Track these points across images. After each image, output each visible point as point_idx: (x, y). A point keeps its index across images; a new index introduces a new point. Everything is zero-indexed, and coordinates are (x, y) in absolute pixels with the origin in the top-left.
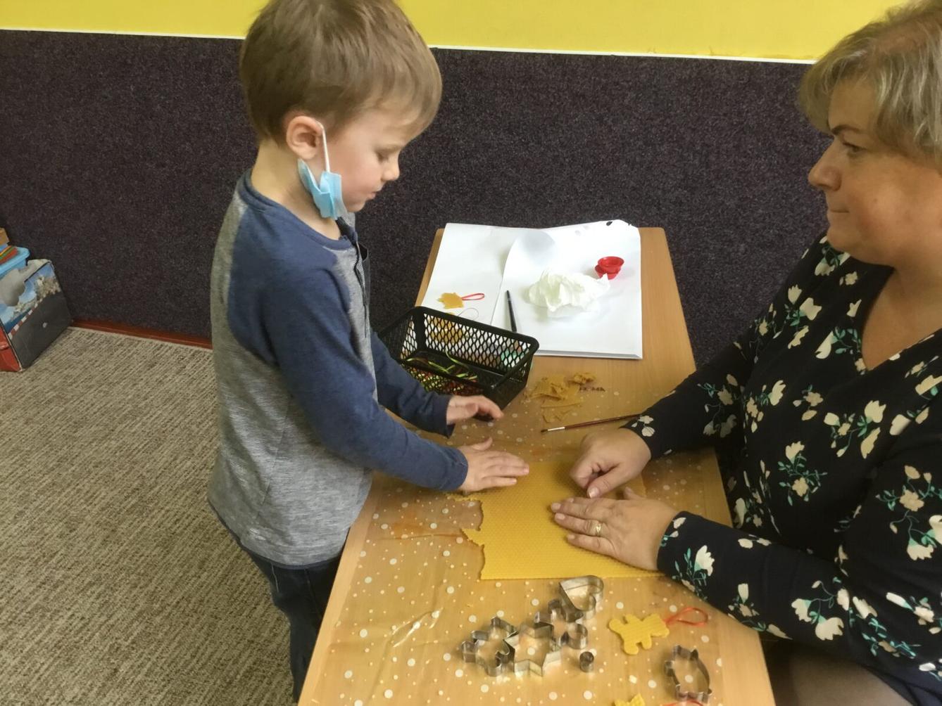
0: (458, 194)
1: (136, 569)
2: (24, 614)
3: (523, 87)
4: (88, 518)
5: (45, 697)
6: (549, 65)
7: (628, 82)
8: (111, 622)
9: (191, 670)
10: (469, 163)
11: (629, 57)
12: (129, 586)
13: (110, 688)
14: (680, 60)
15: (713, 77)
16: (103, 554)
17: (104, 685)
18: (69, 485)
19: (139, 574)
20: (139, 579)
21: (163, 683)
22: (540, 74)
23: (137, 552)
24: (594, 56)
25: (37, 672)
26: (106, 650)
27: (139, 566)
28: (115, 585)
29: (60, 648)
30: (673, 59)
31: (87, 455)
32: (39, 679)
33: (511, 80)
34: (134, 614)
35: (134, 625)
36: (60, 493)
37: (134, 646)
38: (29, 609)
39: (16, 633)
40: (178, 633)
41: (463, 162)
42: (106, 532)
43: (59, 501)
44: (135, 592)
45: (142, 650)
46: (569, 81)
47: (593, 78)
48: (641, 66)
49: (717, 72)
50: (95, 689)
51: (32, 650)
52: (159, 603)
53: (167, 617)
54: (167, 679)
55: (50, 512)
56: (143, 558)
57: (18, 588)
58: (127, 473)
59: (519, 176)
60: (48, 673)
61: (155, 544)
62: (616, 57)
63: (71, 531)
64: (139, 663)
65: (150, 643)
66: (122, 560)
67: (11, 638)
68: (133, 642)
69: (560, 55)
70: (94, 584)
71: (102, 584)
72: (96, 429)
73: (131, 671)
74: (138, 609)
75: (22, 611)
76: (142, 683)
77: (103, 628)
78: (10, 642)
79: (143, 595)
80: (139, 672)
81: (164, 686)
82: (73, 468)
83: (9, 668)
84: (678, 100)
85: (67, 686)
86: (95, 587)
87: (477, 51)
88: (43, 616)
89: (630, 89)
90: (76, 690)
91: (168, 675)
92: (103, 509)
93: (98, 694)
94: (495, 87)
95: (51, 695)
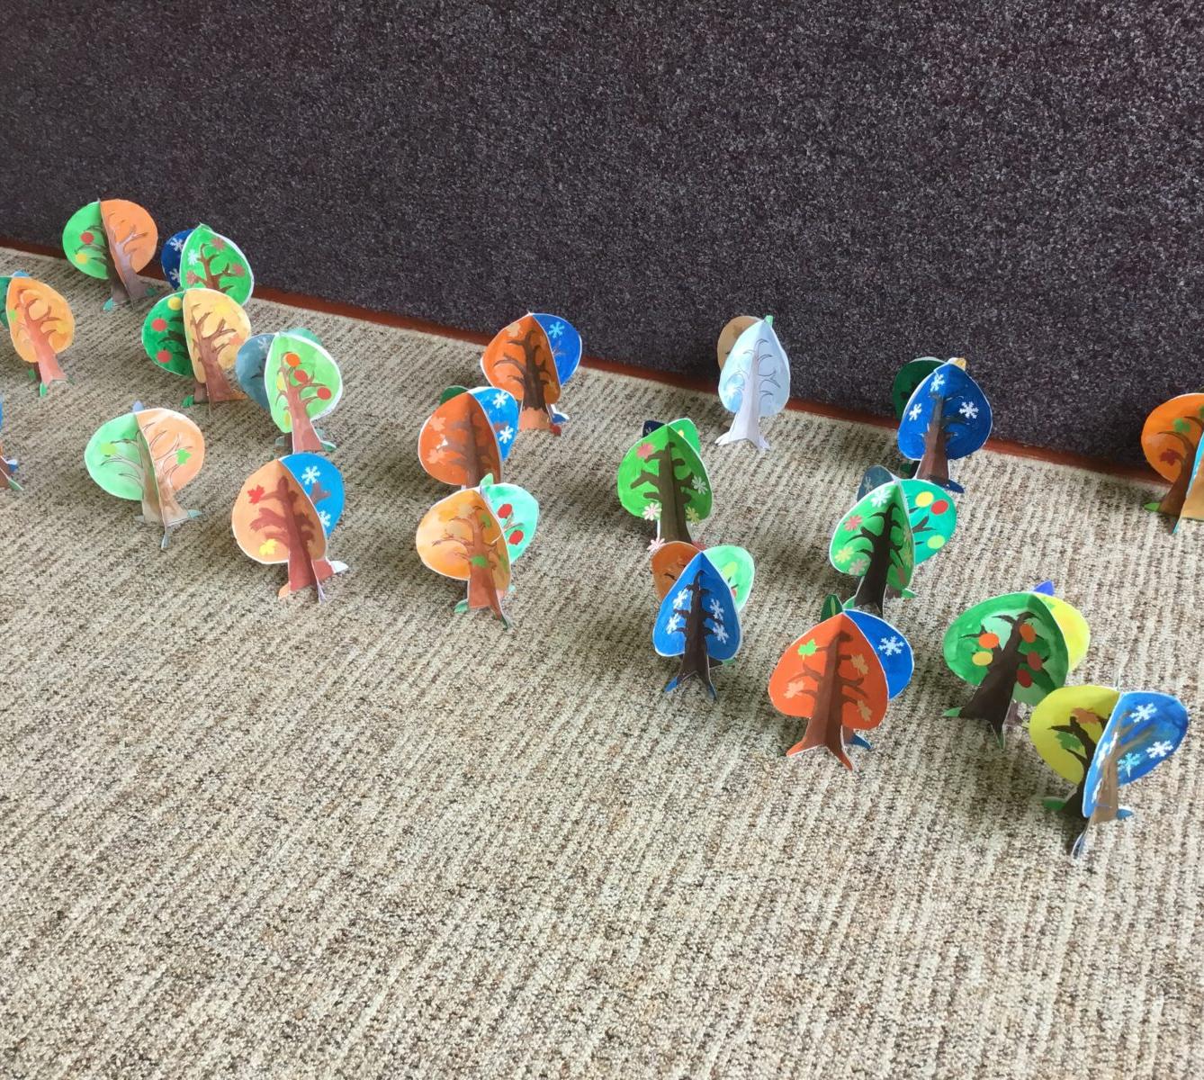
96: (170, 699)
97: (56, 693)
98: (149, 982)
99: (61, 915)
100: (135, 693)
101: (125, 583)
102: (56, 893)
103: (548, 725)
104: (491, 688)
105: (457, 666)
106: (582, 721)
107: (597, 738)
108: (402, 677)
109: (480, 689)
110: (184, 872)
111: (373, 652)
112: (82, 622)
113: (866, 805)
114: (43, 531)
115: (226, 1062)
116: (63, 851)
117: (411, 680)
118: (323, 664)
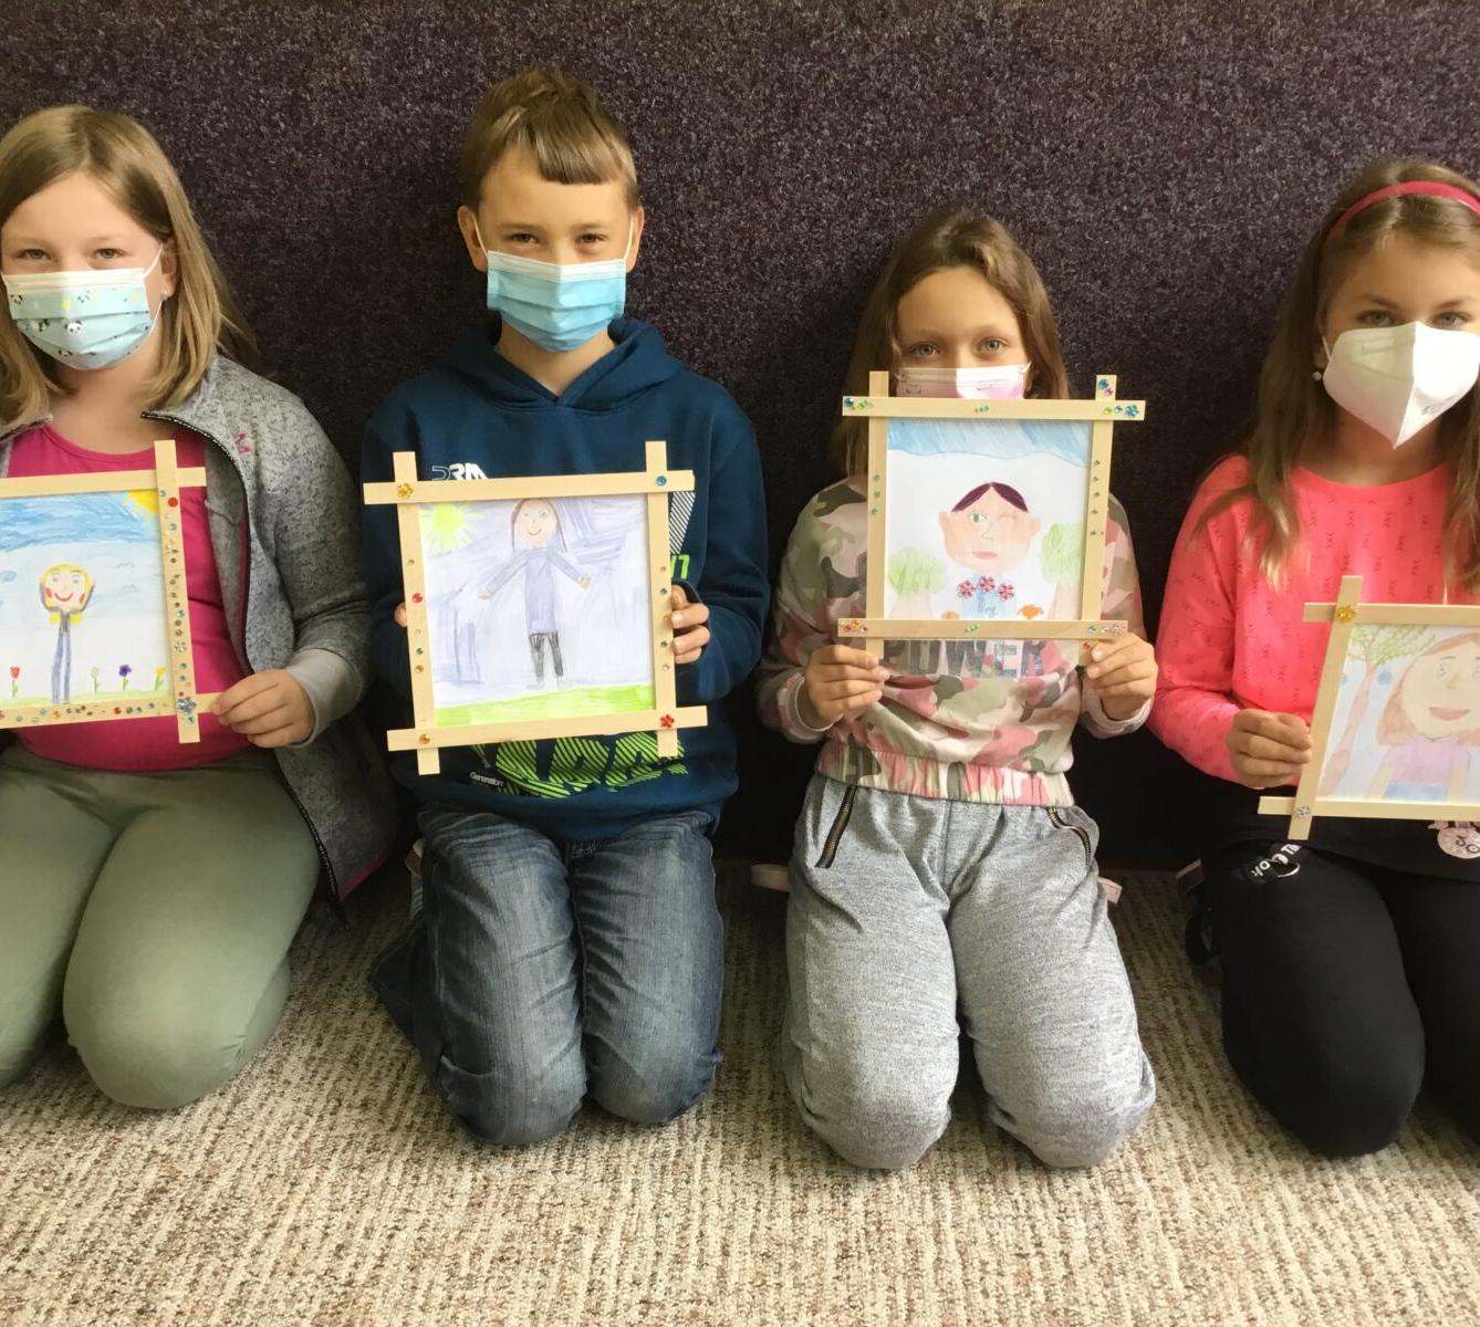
101: (172, 1236)
103: (915, 1269)
104: (809, 1242)
105: (745, 1229)
106: (955, 1256)
107: (989, 1268)
108: (678, 1260)
109: (795, 1248)
111: (614, 1239)
113: (1351, 1261)
117: (694, 1260)
118: (554, 1272)
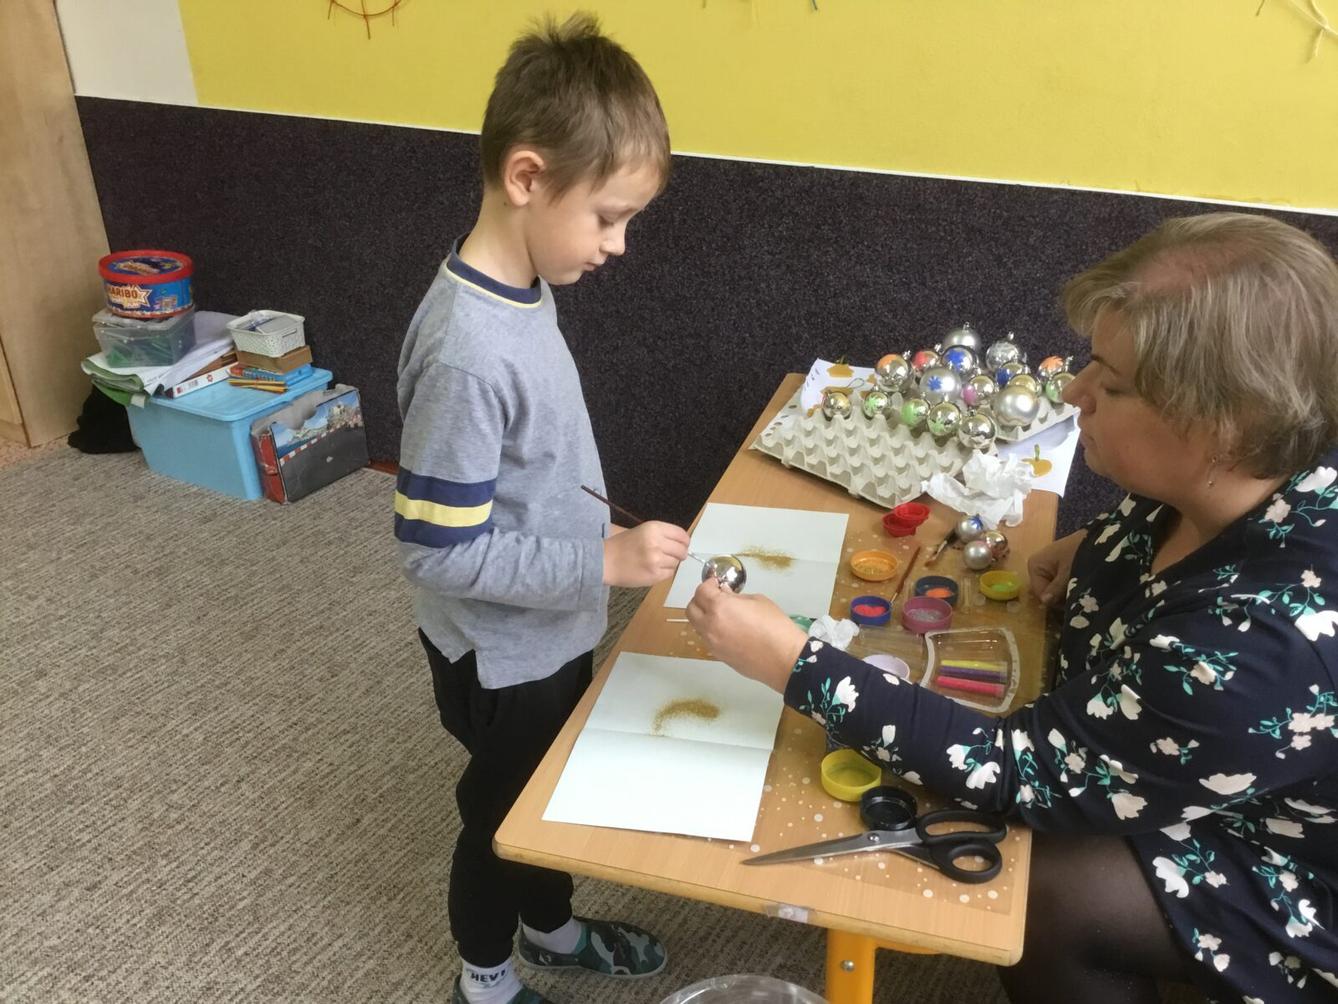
0: (821, 340)
1: (397, 724)
2: (270, 751)
3: (909, 216)
4: (353, 665)
5: (280, 835)
6: (941, 191)
7: (1034, 217)
8: (361, 772)
9: (439, 833)
10: (838, 304)
11: (1037, 188)
12: (386, 739)
13: (349, 837)
14: (1098, 195)
15: (1138, 217)
16: (363, 703)
17: (343, 833)
18: (338, 630)
19: (399, 729)
20: (398, 734)
21: (406, 841)
22: (931, 203)
23: (400, 707)
24: (996, 184)
25: (275, 809)
26: (352, 798)
27: (400, 721)
28: (371, 737)
29: (303, 789)
30: (1090, 192)
31: (362, 602)
32: (277, 816)
33: (896, 208)
34: (387, 768)
35: (385, 779)
36: (327, 636)
37: (382, 799)
38: (276, 747)
39: (259, 768)
40: (431, 795)
41: (831, 303)
42: (371, 682)
43: (325, 645)
44: (391, 746)
45: (389, 805)
46: (965, 212)
47: (993, 210)
48: (1051, 200)
49: (1143, 211)
50: (334, 836)
51: (274, 787)
52: (416, 760)
53: (422, 777)
54: (411, 837)
55: (313, 653)
56: (406, 714)
57: (267, 725)
58: (403, 626)
59: (896, 323)
60: (286, 812)
61: (421, 701)
62: (1021, 186)
63: (332, 677)
64: (383, 817)
65: (398, 799)
66: (382, 712)
67: (253, 772)
68: (381, 796)
69: (955, 182)
70: (348, 732)
71: (357, 733)
72: (377, 576)
73: (374, 824)
74: (392, 764)
75: (268, 748)
76: (384, 837)
77: (351, 776)
78: (252, 776)
79: (398, 751)
80: (383, 827)
81: (407, 844)
82: (345, 613)
83: (247, 802)
84: (1094, 243)
85: (303, 828)
86: (349, 735)
87: (858, 173)
88: (289, 756)
89: (1036, 225)
90: (313, 833)
91: (412, 834)
92: (371, 659)
93: (336, 840)
94: (877, 216)
95: (286, 834)
96: (424, 723)
97: (362, 715)
98: (401, 854)
99: (358, 821)
100: (405, 718)
102: (356, 811)
110: (423, 806)
112: (379, 679)
114: (360, 629)
115: (437, 892)
116: (361, 791)
